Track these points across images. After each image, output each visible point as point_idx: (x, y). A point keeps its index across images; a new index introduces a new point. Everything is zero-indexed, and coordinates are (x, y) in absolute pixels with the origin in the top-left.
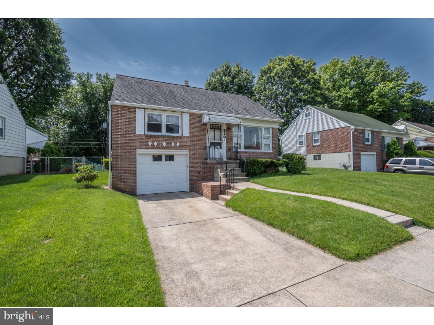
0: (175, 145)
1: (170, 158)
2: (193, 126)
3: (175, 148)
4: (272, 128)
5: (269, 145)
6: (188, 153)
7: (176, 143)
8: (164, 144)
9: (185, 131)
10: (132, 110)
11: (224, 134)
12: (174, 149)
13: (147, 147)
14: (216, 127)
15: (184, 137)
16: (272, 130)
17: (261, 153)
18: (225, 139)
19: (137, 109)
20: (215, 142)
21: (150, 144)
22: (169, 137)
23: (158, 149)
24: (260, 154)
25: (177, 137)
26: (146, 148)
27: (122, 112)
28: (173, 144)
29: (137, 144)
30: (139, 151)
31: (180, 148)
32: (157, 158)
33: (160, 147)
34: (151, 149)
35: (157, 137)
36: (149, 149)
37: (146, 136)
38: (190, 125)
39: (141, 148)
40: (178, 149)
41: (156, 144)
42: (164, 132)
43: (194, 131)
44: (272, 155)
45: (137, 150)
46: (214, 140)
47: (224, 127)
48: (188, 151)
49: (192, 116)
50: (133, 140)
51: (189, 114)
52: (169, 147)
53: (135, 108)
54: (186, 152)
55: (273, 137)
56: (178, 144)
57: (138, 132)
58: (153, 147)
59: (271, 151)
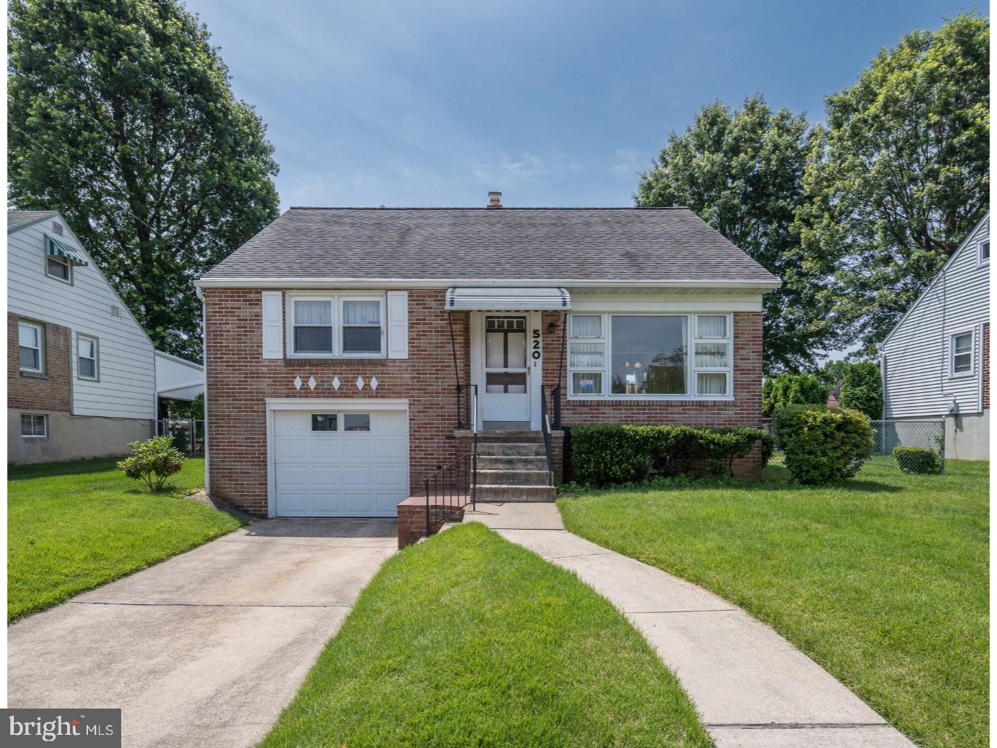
0: (367, 386)
1: (359, 423)
2: (421, 327)
3: (367, 393)
4: (736, 314)
5: (723, 377)
6: (406, 407)
7: (367, 379)
8: (336, 383)
9: (396, 345)
10: (253, 296)
11: (535, 347)
12: (364, 397)
13: (292, 394)
15: (394, 361)
16: (736, 322)
17: (683, 404)
18: (539, 362)
19: (264, 293)
20: (506, 373)
21: (298, 383)
22: (349, 362)
23: (320, 397)
24: (676, 410)
25: (372, 362)
26: (287, 397)
27: (230, 304)
28: (360, 383)
29: (264, 385)
30: (272, 404)
31: (381, 393)
32: (323, 423)
33: (324, 392)
34: (300, 397)
35: (317, 365)
36: (295, 397)
37: (288, 363)
38: (411, 326)
39: (275, 395)
40: (377, 397)
41: (312, 383)
42: (337, 352)
43: (423, 342)
44: (730, 413)
45: (268, 400)
46: (506, 366)
47: (535, 323)
48: (406, 401)
49: (416, 297)
50: (256, 375)
51: (406, 293)
52: (348, 392)
53: (258, 291)
54: (402, 404)
55: (737, 349)
56: (374, 383)
57: (266, 355)
58: (305, 393)
59: (729, 396)
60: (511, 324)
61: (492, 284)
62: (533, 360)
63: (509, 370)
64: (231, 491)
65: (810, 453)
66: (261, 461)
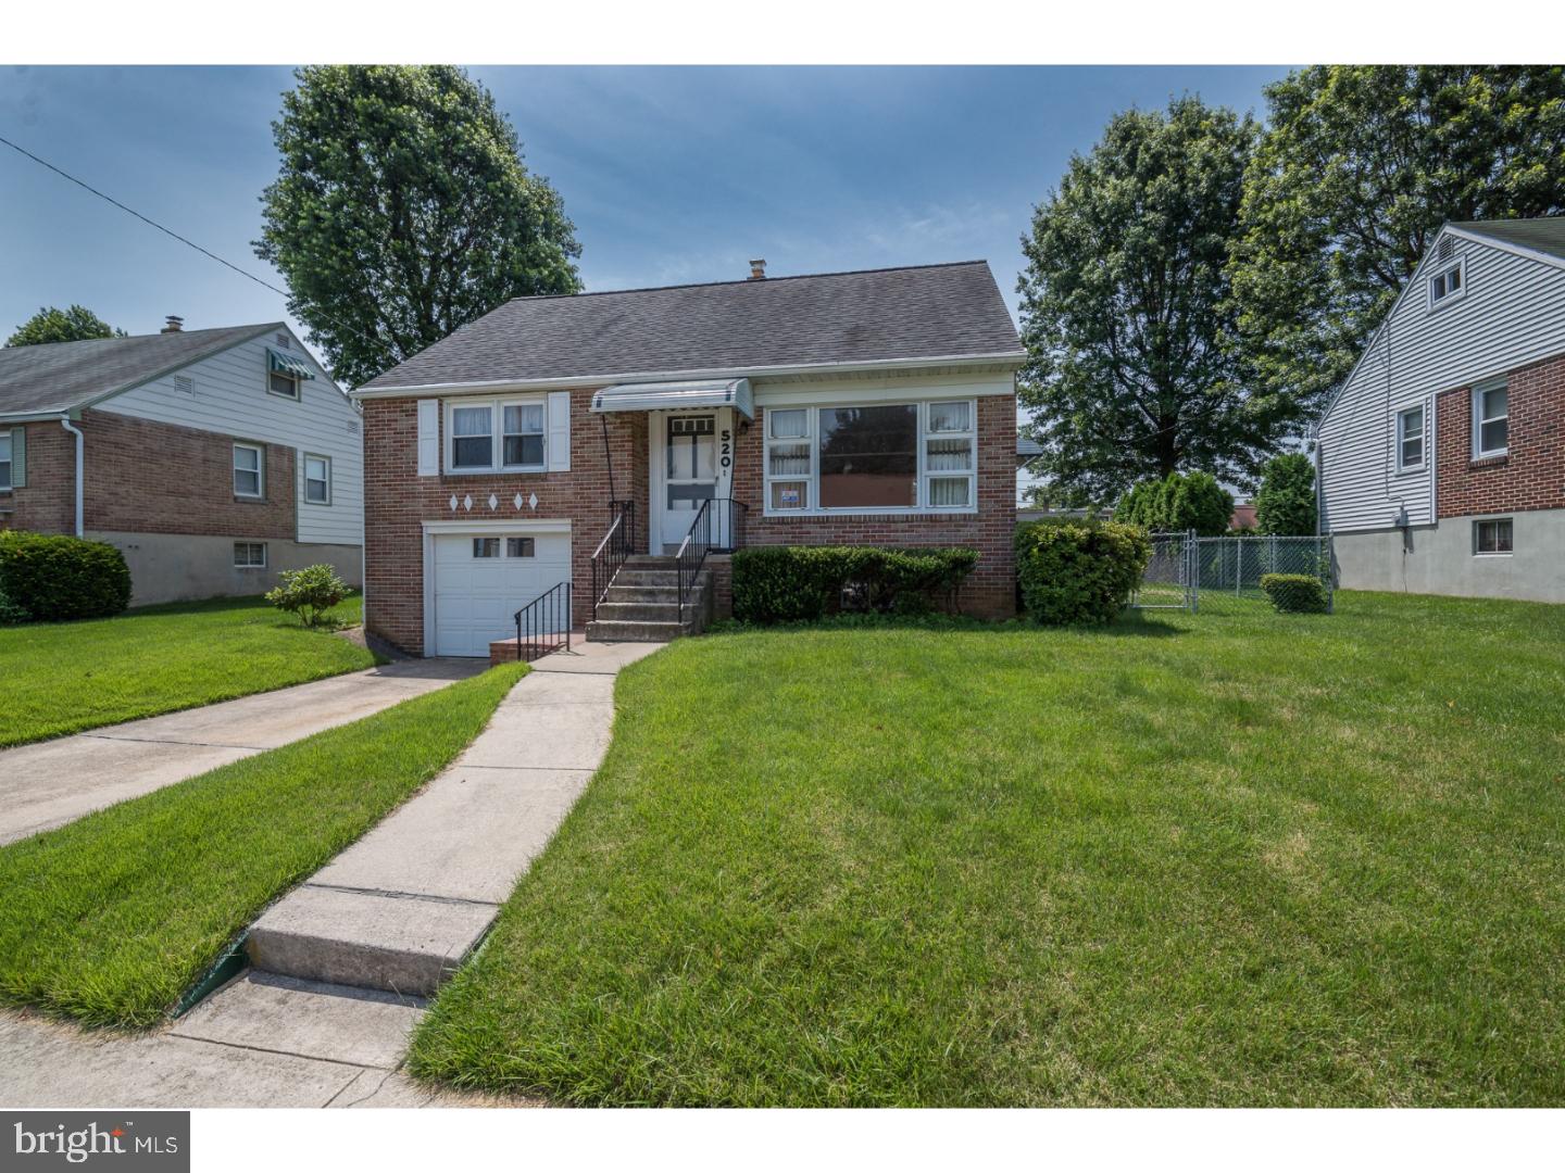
0: (526, 505)
1: (522, 547)
2: (585, 434)
3: (525, 512)
4: (981, 399)
5: (964, 482)
6: (569, 529)
7: (526, 496)
8: (493, 502)
9: (558, 457)
10: (409, 406)
11: (724, 452)
12: (523, 518)
13: (448, 516)
14: (690, 425)
15: (555, 474)
16: (980, 410)
17: (907, 519)
18: (729, 470)
19: (420, 402)
20: (695, 485)
21: (454, 503)
22: (506, 478)
23: (476, 518)
24: (901, 526)
25: (531, 476)
26: (444, 519)
27: (387, 416)
28: (518, 501)
29: (420, 505)
30: (431, 527)
31: (542, 512)
32: (484, 547)
33: (481, 512)
34: (457, 519)
35: (474, 482)
36: (450, 519)
37: (444, 479)
38: (574, 432)
39: (431, 517)
40: (536, 517)
41: (468, 503)
42: (497, 466)
43: (586, 452)
44: (971, 531)
45: (425, 523)
46: (695, 475)
47: (725, 423)
48: (569, 521)
49: (580, 397)
50: (413, 496)
51: (568, 394)
52: (505, 512)
53: (414, 399)
54: (564, 525)
55: (982, 443)
56: (533, 501)
57: (422, 473)
58: (461, 514)
59: (972, 508)
60: (701, 424)
61: (662, 378)
62: (722, 468)
63: (699, 481)
64: (386, 626)
65: (1045, 582)
66: (418, 592)
